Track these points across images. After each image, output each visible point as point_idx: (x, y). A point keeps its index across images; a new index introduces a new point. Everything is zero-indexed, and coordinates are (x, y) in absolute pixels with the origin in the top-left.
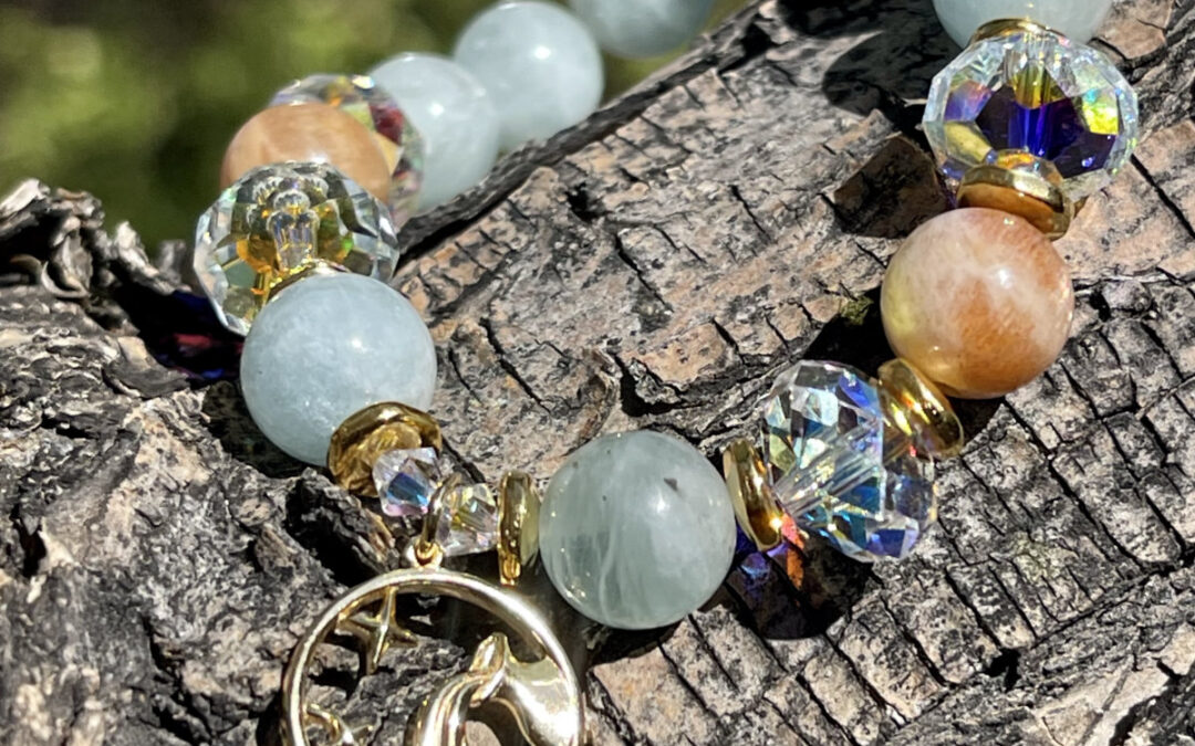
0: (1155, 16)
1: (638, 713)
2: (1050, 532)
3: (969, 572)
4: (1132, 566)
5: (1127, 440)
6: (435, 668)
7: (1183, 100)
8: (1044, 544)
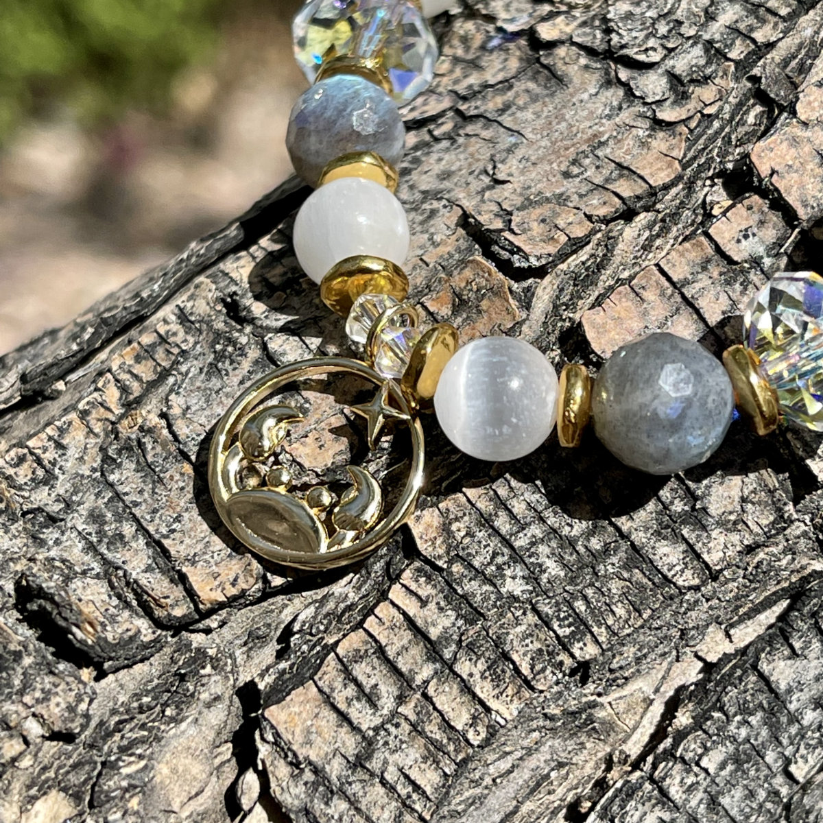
0: (671, 148)
1: (301, 740)
2: (609, 567)
3: (549, 603)
4: (673, 591)
5: (666, 494)
6: (141, 712)
7: (697, 215)
8: (605, 576)
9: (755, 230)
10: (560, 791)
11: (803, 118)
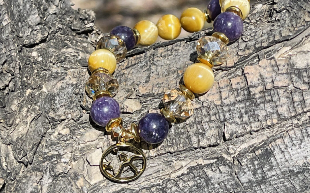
0: (236, 60)
2: (183, 136)
3: (169, 138)
4: (192, 147)
5: (199, 127)
8: (181, 138)
9: (240, 83)
10: (161, 175)
11: (260, 64)
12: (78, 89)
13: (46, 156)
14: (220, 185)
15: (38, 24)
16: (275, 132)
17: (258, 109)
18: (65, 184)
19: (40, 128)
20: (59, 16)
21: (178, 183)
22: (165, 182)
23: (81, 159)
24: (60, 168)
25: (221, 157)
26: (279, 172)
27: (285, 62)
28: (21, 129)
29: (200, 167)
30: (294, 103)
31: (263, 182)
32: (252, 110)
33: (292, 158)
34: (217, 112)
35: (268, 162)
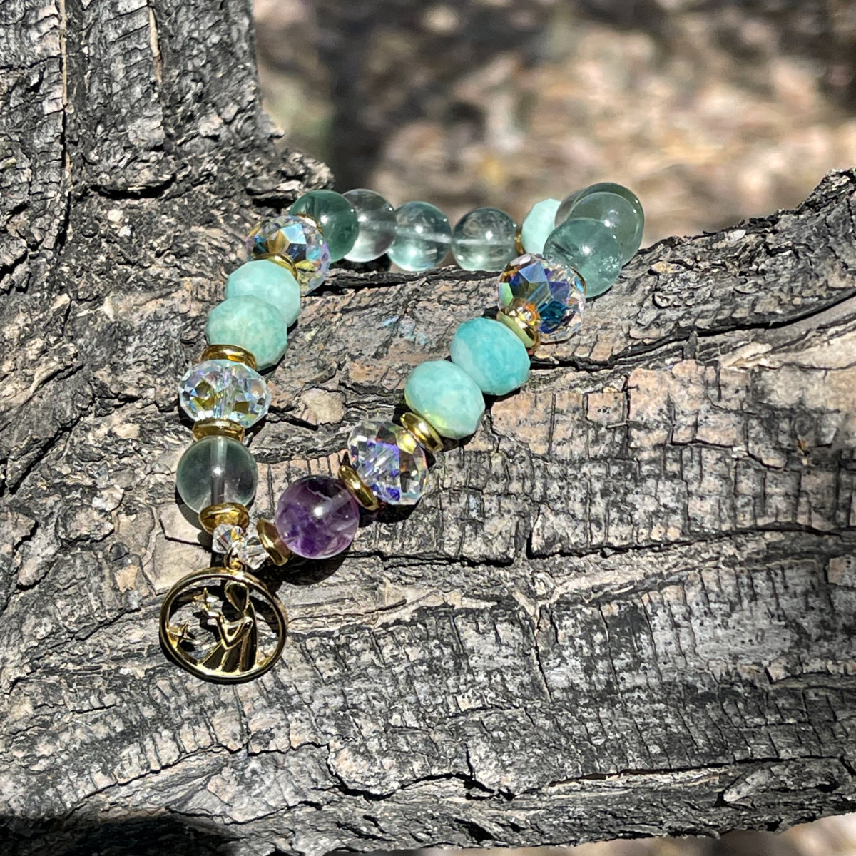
12: (196, 332)
13: (57, 481)
14: (490, 679)
15: (157, 148)
16: (670, 565)
17: (639, 490)
18: (86, 570)
19: (64, 404)
20: (225, 149)
21: (381, 642)
22: (347, 630)
23: (148, 514)
24: (85, 522)
25: (510, 598)
26: (653, 681)
27: (742, 381)
28: (9, 389)
29: (448, 612)
30: (736, 496)
31: (606, 700)
32: (622, 491)
33: (697, 650)
34: (529, 471)
35: (632, 644)
